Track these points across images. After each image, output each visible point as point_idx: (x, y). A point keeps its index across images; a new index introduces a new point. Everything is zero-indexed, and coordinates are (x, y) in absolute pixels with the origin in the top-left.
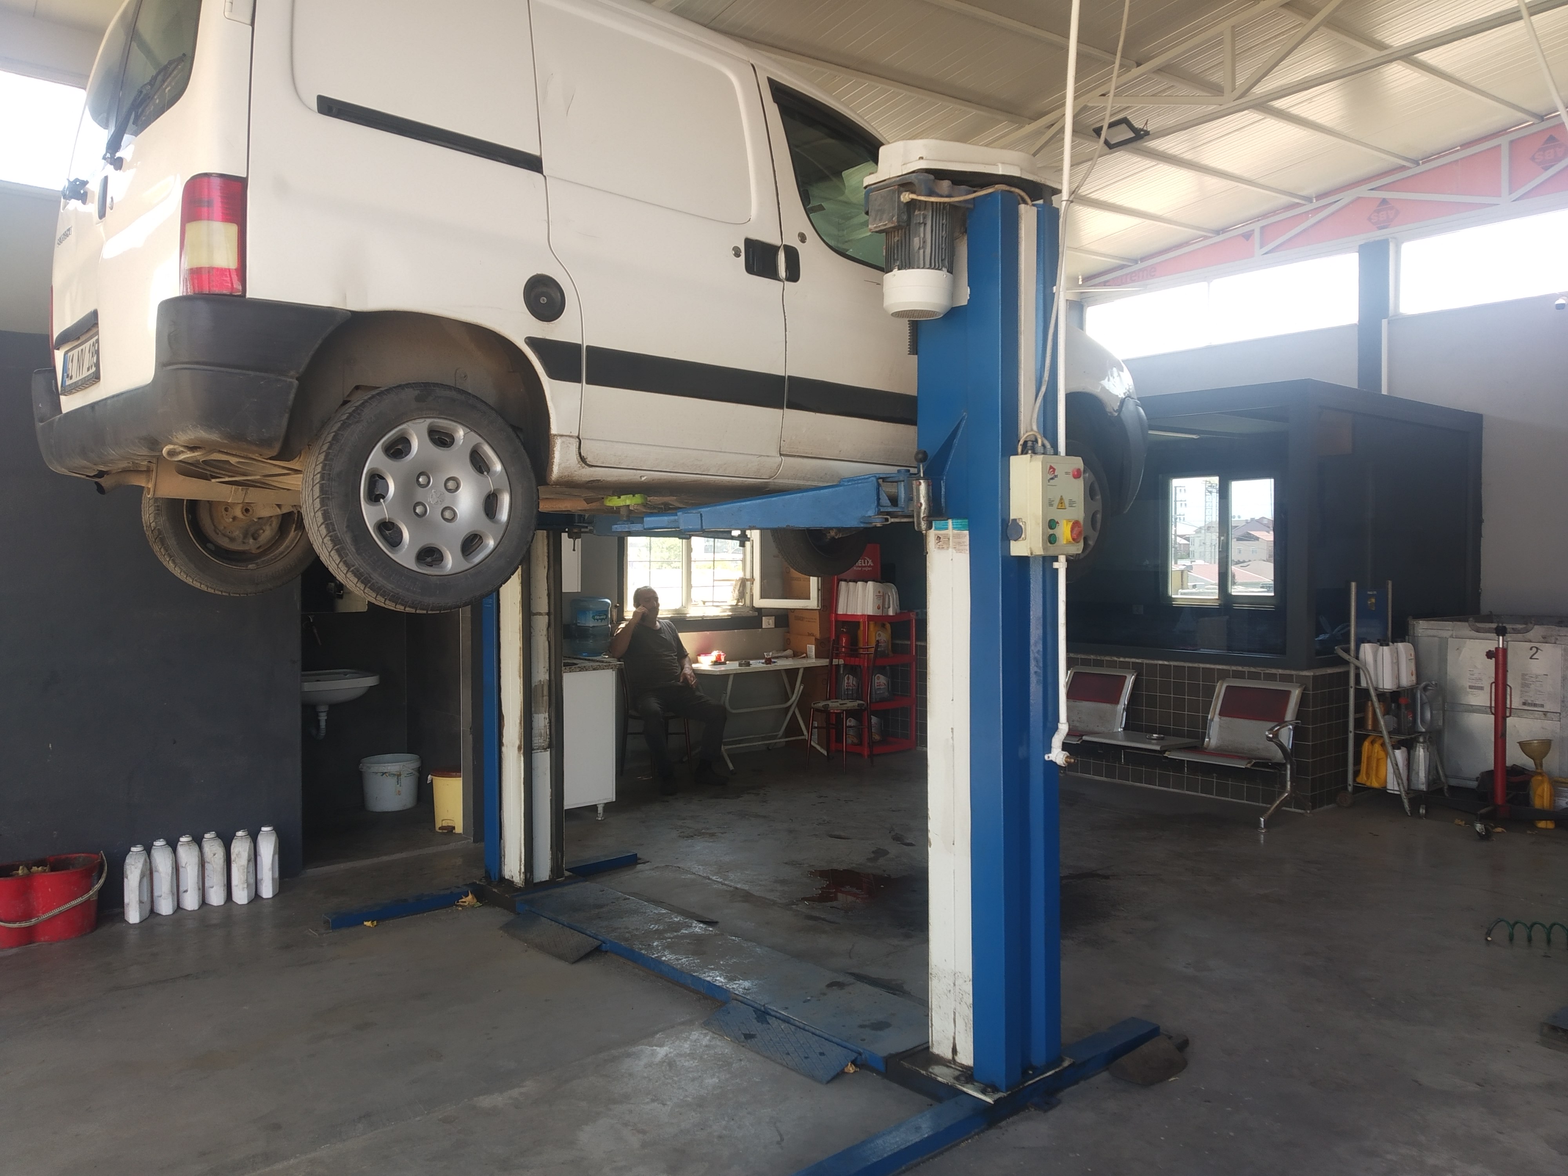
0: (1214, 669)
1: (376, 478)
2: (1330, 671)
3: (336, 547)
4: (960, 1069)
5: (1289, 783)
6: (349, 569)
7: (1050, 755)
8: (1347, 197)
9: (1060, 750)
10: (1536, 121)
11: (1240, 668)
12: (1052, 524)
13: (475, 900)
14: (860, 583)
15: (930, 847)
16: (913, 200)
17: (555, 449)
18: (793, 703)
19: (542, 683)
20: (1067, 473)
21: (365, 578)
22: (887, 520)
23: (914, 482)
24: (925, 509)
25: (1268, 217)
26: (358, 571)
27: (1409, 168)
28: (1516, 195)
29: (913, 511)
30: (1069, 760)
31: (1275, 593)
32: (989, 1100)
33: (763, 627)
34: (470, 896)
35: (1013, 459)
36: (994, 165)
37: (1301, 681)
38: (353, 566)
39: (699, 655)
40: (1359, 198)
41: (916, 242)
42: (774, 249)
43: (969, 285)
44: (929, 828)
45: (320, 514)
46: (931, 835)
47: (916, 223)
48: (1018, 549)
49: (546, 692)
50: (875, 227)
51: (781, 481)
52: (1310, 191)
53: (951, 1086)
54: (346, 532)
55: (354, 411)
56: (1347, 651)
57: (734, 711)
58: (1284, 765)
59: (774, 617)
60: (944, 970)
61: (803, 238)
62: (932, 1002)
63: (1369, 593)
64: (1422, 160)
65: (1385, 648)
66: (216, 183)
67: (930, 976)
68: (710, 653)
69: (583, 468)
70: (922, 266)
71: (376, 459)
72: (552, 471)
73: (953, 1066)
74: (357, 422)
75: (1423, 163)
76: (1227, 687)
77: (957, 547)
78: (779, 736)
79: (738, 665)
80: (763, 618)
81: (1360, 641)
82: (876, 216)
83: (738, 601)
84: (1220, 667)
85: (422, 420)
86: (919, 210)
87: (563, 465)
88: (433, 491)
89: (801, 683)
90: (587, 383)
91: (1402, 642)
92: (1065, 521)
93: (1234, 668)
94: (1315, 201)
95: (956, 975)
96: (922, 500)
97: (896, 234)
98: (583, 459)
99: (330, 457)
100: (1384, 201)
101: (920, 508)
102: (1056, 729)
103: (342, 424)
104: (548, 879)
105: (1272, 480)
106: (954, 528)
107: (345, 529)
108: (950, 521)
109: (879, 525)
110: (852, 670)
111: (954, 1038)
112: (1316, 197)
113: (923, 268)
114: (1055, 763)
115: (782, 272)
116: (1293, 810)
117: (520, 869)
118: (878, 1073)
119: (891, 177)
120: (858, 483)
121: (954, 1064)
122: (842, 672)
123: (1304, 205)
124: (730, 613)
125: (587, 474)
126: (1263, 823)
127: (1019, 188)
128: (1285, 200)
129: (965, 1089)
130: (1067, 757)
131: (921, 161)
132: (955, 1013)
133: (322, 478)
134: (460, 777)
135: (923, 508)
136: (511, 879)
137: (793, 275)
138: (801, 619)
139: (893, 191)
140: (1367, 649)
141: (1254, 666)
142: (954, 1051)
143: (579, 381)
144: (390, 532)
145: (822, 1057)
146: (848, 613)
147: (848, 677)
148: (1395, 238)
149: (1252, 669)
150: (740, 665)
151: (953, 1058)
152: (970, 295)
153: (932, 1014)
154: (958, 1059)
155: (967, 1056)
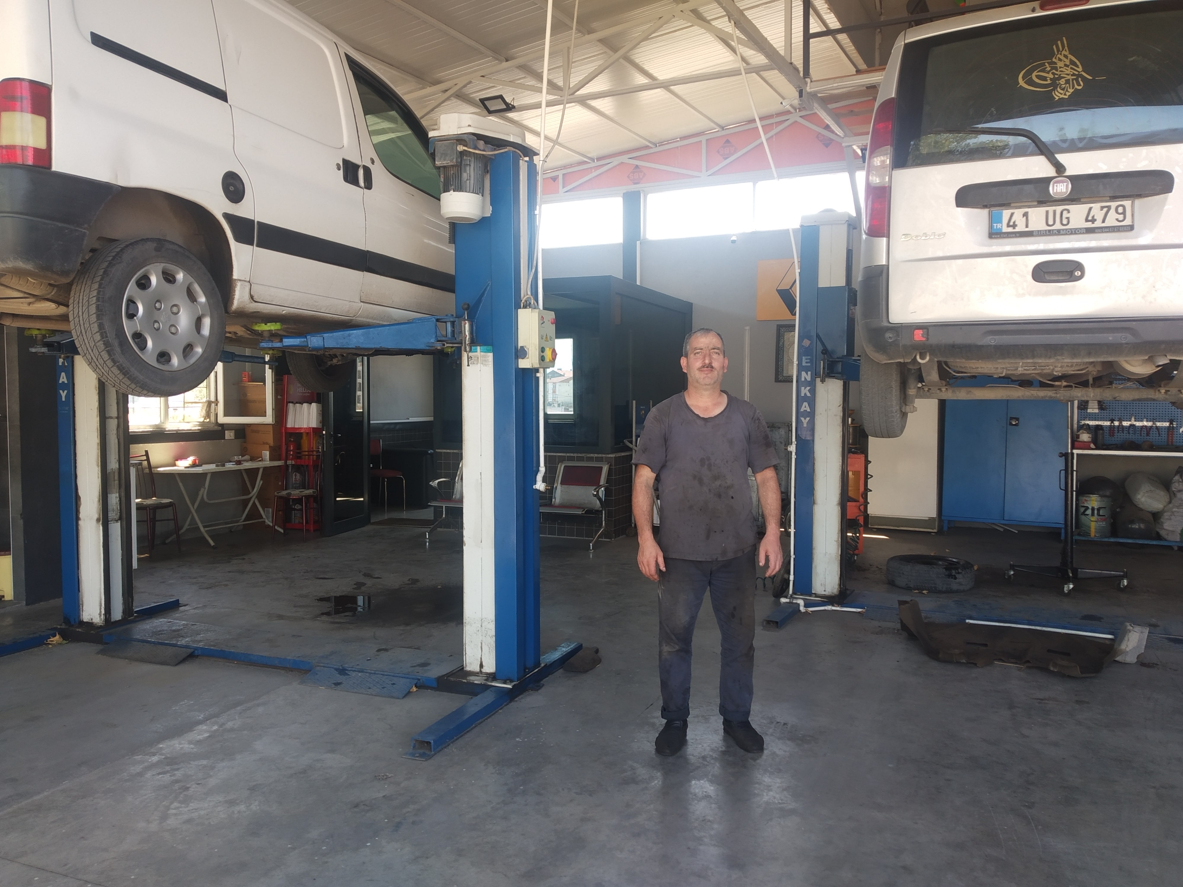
0: (556, 456)
1: (131, 302)
2: (623, 454)
3: (107, 349)
4: (485, 676)
5: (604, 522)
6: (115, 364)
7: (536, 486)
8: (616, 161)
9: (541, 482)
10: (720, 130)
11: (572, 455)
12: (543, 350)
13: (61, 639)
14: (305, 405)
15: (465, 545)
16: (465, 150)
17: (236, 289)
18: (253, 496)
19: (114, 470)
20: (549, 321)
21: (126, 371)
22: (444, 345)
23: (463, 322)
24: (469, 339)
25: (567, 168)
26: (122, 366)
27: (652, 148)
28: (710, 172)
29: (462, 340)
30: (547, 488)
31: (574, 412)
32: (510, 686)
33: (226, 438)
34: (58, 637)
35: (519, 310)
36: (508, 135)
37: (608, 461)
38: (119, 362)
39: (177, 460)
40: (622, 163)
41: (465, 176)
42: (356, 167)
43: (491, 205)
44: (464, 534)
45: (97, 326)
46: (465, 539)
47: (465, 164)
48: (523, 364)
49: (116, 477)
50: (440, 164)
51: (360, 319)
52: (594, 155)
53: (484, 684)
54: (115, 338)
55: (116, 255)
56: (631, 442)
57: (212, 502)
58: (601, 511)
59: (234, 431)
60: (475, 619)
61: (373, 162)
62: (465, 640)
63: (642, 407)
64: (658, 143)
66: (26, 85)
67: (464, 624)
68: (186, 459)
69: (252, 302)
70: (468, 190)
71: (131, 289)
72: (233, 303)
73: (481, 675)
74: (120, 263)
75: (659, 146)
76: (565, 466)
77: (484, 363)
78: (241, 520)
79: (215, 466)
80: (226, 431)
82: (441, 157)
83: (205, 419)
84: (560, 454)
85: (158, 264)
86: (466, 156)
87: (240, 300)
88: (164, 313)
89: (261, 479)
90: (257, 246)
92: (548, 349)
93: (568, 455)
94: (596, 161)
95: (483, 620)
96: (467, 333)
97: (452, 169)
98: (252, 297)
99: (103, 286)
100: (637, 167)
101: (466, 338)
102: (538, 471)
103: (109, 263)
104: (120, 618)
105: (572, 340)
106: (481, 351)
107: (114, 337)
108: (479, 348)
109: (439, 348)
110: (297, 468)
111: (481, 659)
112: (597, 159)
113: (469, 192)
114: (539, 490)
115: (362, 182)
116: (604, 539)
117: (101, 612)
118: (432, 688)
119: (450, 134)
120: (424, 322)
121: (481, 674)
122: (290, 471)
123: (590, 163)
124: (200, 428)
125: (253, 307)
126: (591, 547)
127: (519, 150)
128: (578, 158)
129: (493, 684)
130: (546, 486)
131: (470, 128)
132: (482, 643)
133: (98, 300)
134: (10, 555)
135: (467, 338)
136: (90, 621)
137: (369, 185)
138: (257, 432)
139: (453, 143)
141: (581, 453)
142: (481, 666)
143: (252, 244)
144: (138, 340)
145: (394, 686)
146: (295, 427)
147: (296, 474)
148: (644, 191)
149: (580, 455)
150: (217, 466)
151: (481, 671)
152: (492, 211)
153: (465, 647)
154: (484, 670)
155: (490, 667)
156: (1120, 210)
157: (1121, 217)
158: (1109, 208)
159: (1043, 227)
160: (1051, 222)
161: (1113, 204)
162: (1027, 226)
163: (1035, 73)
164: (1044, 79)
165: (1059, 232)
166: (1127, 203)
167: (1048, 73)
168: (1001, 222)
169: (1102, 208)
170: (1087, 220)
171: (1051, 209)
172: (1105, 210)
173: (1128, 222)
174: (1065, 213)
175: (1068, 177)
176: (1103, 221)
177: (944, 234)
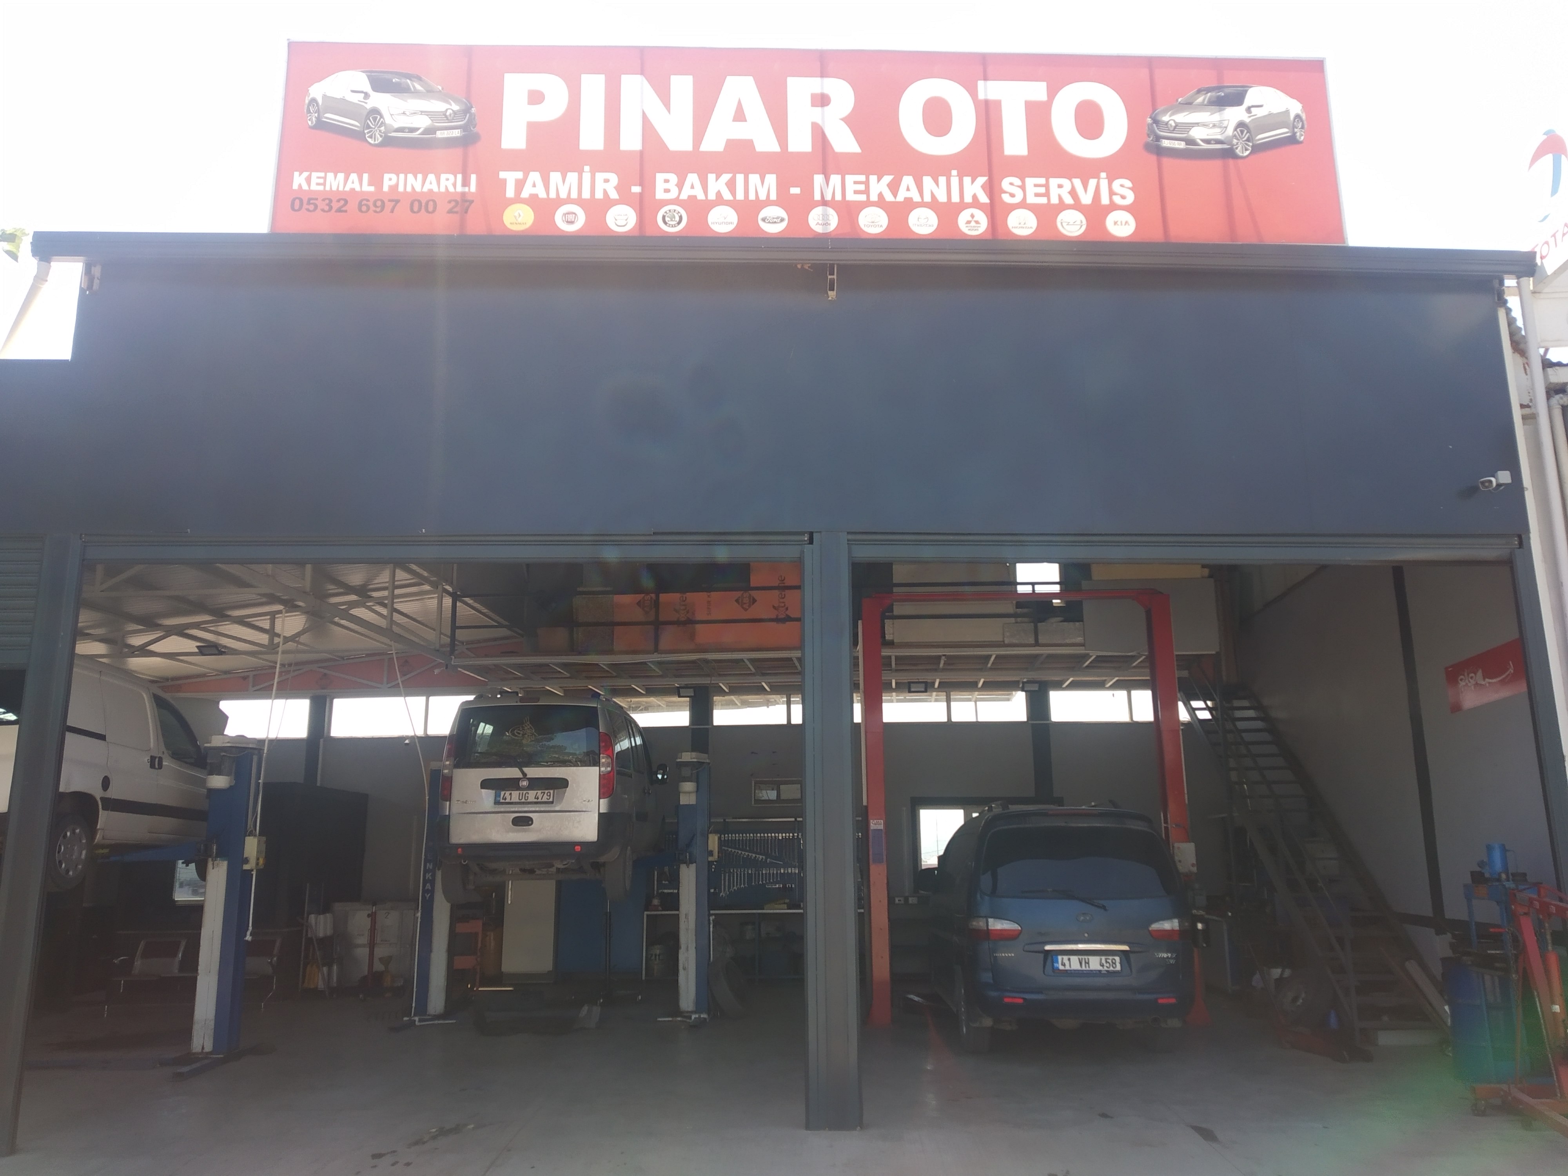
2: (294, 929)
5: (275, 986)
12: (258, 859)
16: (225, 755)
17: (99, 833)
22: (201, 858)
23: (213, 845)
24: (216, 854)
27: (339, 660)
28: (389, 685)
32: (222, 1055)
37: (282, 935)
40: (312, 671)
43: (235, 780)
47: (223, 761)
48: (246, 867)
50: (210, 761)
53: (204, 1058)
56: (303, 918)
58: (273, 977)
61: (164, 755)
63: (314, 890)
64: (346, 658)
65: (321, 916)
71: (61, 840)
72: (97, 840)
73: (202, 1053)
81: (309, 913)
82: (211, 758)
85: (71, 827)
87: (100, 838)
91: (328, 913)
92: (261, 858)
97: (216, 764)
98: (105, 836)
100: (325, 675)
102: (248, 929)
106: (220, 861)
108: (219, 859)
111: (203, 1044)
113: (224, 775)
115: (157, 766)
116: (276, 999)
125: (106, 841)
126: (263, 1006)
129: (211, 1056)
132: (204, 1035)
135: (214, 853)
137: (161, 767)
140: (312, 917)
142: (203, 1048)
143: (110, 810)
148: (330, 696)
151: (202, 1051)
152: (235, 783)
153: (193, 1041)
154: (204, 1051)
155: (209, 1047)
156: (549, 794)
157: (548, 798)
158: (544, 793)
159: (518, 800)
160: (521, 798)
161: (546, 791)
162: (511, 799)
163: (515, 731)
164: (519, 734)
165: (523, 803)
166: (552, 792)
167: (521, 731)
168: (500, 797)
169: (542, 793)
170: (535, 798)
171: (521, 792)
172: (543, 794)
173: (551, 800)
174: (527, 794)
175: (527, 778)
176: (542, 799)
177: (475, 801)
